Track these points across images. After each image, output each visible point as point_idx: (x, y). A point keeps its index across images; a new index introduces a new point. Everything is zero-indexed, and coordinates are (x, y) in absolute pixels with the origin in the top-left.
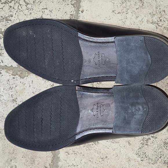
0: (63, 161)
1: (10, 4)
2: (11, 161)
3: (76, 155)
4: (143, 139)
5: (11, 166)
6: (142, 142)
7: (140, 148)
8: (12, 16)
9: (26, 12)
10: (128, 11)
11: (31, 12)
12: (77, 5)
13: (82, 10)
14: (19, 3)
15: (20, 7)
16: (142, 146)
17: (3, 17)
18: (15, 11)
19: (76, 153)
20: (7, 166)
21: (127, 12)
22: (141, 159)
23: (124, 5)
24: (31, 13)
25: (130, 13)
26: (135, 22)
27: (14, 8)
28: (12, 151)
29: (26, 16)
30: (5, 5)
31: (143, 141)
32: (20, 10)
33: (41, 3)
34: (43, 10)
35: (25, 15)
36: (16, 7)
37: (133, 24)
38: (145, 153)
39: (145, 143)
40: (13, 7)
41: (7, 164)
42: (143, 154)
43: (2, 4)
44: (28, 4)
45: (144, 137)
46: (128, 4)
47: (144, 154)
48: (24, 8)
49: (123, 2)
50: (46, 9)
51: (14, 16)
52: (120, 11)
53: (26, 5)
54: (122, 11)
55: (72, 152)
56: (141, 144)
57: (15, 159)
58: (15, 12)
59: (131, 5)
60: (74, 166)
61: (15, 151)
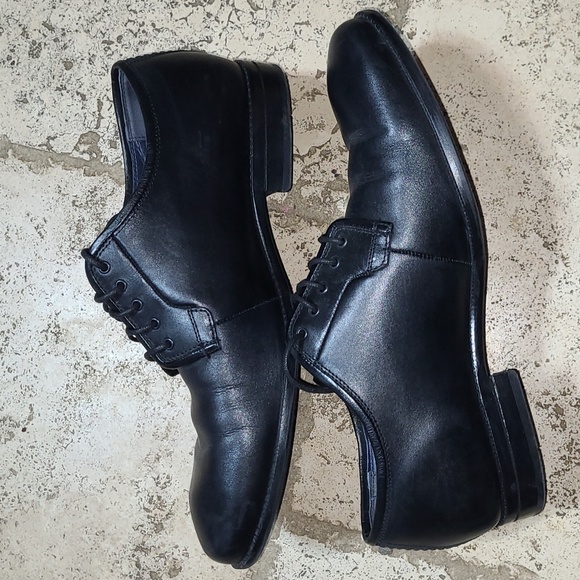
0: (309, 481)
1: (209, 8)
2: (158, 459)
3: (350, 468)
4: (571, 443)
5: (156, 477)
6: (567, 454)
7: (558, 473)
8: (209, 42)
9: (250, 30)
10: (553, 38)
11: (263, 30)
12: (399, 15)
13: (409, 31)
14: (233, 5)
15: (234, 18)
16: (565, 467)
17: (186, 42)
18: (221, 26)
19: (349, 460)
20: (144, 474)
21: (547, 43)
22: (558, 510)
23: (541, 20)
24: (262, 35)
25: (557, 46)
26: (572, 74)
27: (217, 19)
28: (163, 430)
29: (247, 43)
30: (195, 8)
31: (570, 450)
32: (233, 25)
33: (293, 6)
34: (297, 28)
35: (247, 38)
36: (223, 17)
37: (563, 80)
38: (574, 491)
39: (575, 458)
40: (215, 15)
41: (144, 468)
42: (565, 495)
43: (187, 6)
44: (258, 8)
45: (573, 440)
46: (555, 17)
47: (568, 494)
48: (246, 18)
49: (537, 13)
50: (307, 23)
51: (216, 39)
52: (526, 38)
53: (251, 13)
54: (533, 39)
55: (340, 458)
56: (563, 461)
57: (169, 454)
58: (219, 30)
59: (562, 20)
60: (341, 502)
61: (173, 430)
